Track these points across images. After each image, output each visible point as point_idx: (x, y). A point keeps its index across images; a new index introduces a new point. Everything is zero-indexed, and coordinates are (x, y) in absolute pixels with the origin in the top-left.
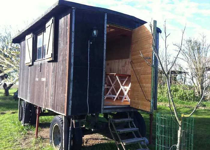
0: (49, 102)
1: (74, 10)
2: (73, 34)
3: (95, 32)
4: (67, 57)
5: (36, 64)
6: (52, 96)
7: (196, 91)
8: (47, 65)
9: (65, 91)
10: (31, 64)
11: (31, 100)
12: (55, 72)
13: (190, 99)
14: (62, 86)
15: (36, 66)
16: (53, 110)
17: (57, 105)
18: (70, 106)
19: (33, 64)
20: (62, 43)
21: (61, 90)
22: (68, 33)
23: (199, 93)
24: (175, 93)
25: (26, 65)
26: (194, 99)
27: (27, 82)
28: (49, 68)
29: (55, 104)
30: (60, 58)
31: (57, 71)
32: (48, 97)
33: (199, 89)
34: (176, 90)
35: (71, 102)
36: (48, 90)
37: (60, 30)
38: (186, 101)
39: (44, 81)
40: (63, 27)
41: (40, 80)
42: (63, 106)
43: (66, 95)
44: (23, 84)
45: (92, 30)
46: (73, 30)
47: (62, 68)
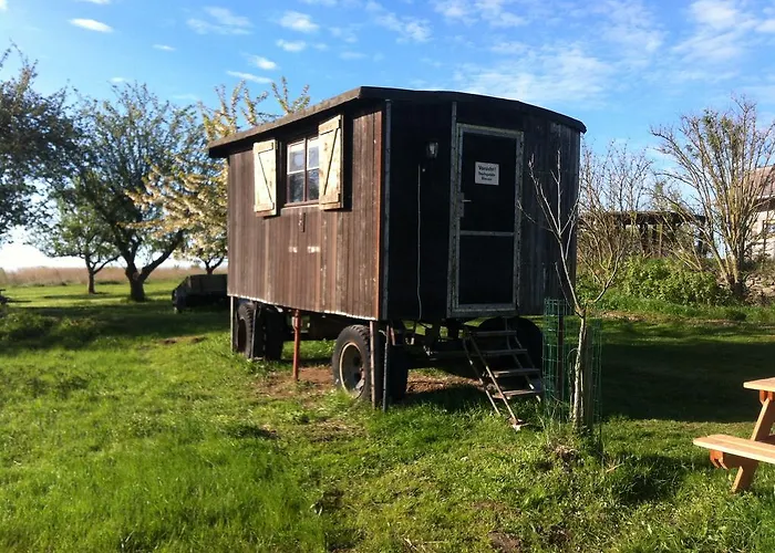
0: (334, 296)
1: (389, 105)
2: (388, 155)
3: (432, 148)
4: (377, 203)
5: (287, 213)
6: (340, 284)
7: (723, 275)
8: (323, 217)
9: (374, 270)
10: (274, 213)
11: (276, 298)
12: (346, 234)
13: (701, 299)
14: (366, 261)
15: (288, 218)
16: (344, 314)
17: (354, 302)
18: (385, 301)
19: (278, 214)
20: (363, 172)
21: (362, 270)
22: (378, 153)
23: (732, 281)
24: (656, 283)
25: (257, 215)
26: (713, 299)
27: (261, 256)
28: (330, 224)
29: (350, 300)
30: (358, 204)
31: (352, 232)
32: (329, 286)
33: (731, 269)
34: (663, 275)
35: (386, 294)
36: (329, 273)
37: (356, 143)
38: (688, 304)
39: (316, 253)
40: (364, 137)
41: (303, 251)
42: (372, 302)
43: (376, 280)
44: (244, 261)
45: (427, 144)
46: (388, 145)
47: (363, 225)
